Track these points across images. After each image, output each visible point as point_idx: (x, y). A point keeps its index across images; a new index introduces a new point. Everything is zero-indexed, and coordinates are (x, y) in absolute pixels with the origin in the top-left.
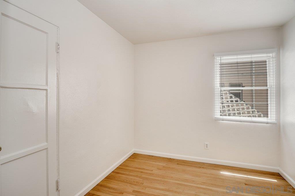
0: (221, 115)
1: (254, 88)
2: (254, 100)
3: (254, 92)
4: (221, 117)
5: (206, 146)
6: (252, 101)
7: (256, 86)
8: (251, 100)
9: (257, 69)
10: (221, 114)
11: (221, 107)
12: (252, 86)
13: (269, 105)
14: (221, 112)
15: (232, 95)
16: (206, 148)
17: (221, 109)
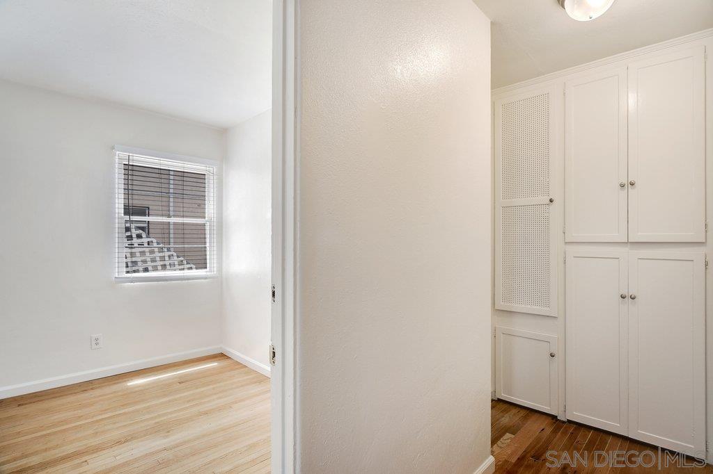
0: (128, 272)
1: (172, 220)
2: (172, 240)
3: (172, 227)
4: (129, 275)
5: (94, 342)
6: (169, 243)
7: (174, 216)
8: (166, 240)
9: (177, 182)
10: (129, 269)
11: (128, 255)
12: (169, 216)
13: (208, 249)
14: (127, 267)
15: (141, 231)
16: (94, 346)
17: (129, 260)
